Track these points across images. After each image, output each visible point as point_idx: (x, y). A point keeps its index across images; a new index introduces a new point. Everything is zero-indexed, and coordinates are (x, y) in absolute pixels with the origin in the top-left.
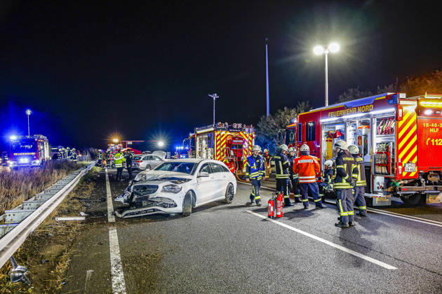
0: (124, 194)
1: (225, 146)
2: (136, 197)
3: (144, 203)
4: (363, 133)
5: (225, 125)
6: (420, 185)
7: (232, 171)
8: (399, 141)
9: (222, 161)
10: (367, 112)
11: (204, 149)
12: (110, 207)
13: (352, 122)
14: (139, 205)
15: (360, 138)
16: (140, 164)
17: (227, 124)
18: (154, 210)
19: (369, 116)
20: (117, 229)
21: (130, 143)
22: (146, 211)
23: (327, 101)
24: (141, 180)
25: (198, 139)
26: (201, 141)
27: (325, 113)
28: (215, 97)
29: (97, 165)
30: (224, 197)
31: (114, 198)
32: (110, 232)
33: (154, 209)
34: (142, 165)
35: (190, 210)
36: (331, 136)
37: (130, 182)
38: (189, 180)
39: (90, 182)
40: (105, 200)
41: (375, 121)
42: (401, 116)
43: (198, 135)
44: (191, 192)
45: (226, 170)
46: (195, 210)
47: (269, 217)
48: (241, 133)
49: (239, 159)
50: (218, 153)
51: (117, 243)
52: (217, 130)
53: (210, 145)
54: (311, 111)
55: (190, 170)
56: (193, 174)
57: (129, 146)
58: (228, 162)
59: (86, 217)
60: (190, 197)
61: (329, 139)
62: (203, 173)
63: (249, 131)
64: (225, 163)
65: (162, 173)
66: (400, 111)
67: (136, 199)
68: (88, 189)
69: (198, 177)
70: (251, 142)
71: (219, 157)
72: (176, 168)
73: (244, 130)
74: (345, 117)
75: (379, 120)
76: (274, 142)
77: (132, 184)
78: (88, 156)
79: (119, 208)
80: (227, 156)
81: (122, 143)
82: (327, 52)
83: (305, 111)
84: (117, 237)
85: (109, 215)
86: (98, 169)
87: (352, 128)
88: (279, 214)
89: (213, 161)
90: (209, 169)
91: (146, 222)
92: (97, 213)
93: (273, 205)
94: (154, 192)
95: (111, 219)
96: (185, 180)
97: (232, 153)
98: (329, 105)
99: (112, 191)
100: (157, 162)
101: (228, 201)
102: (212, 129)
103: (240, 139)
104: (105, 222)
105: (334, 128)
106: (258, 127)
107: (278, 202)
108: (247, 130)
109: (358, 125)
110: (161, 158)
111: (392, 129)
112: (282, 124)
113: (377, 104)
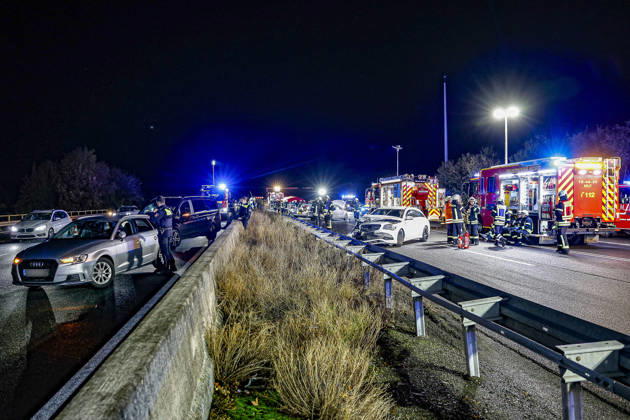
1: (410, 196)
4: (534, 187)
6: (576, 227)
10: (536, 171)
13: (525, 178)
15: (531, 191)
18: (378, 241)
19: (537, 174)
23: (506, 160)
27: (504, 170)
30: (421, 237)
36: (509, 189)
38: (400, 222)
41: (542, 178)
42: (560, 175)
44: (402, 230)
46: (404, 243)
47: (459, 247)
54: (492, 167)
55: (399, 214)
56: (401, 217)
60: (401, 233)
61: (506, 191)
62: (409, 217)
65: (383, 217)
69: (405, 220)
74: (519, 174)
75: (545, 178)
83: (486, 168)
87: (524, 183)
88: (466, 246)
94: (378, 229)
96: (397, 221)
97: (418, 203)
98: (509, 162)
101: (424, 240)
103: (425, 189)
105: (511, 182)
107: (466, 238)
109: (530, 181)
111: (554, 185)
112: (463, 173)
113: (543, 165)
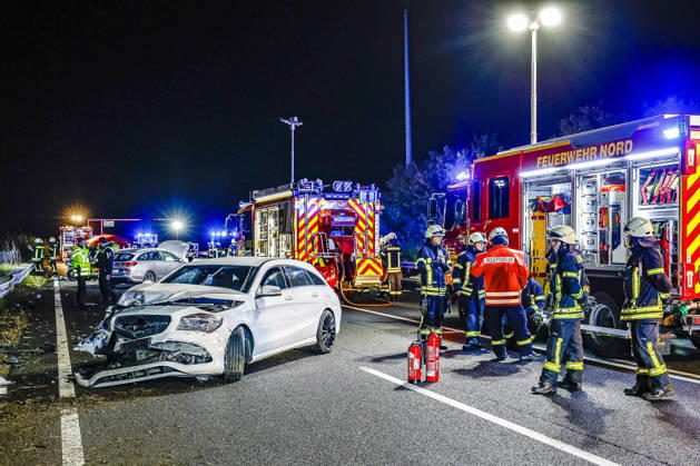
0: (95, 335)
1: (316, 229)
2: (121, 341)
3: (140, 355)
4: (612, 200)
5: (316, 185)
7: (332, 284)
8: (688, 217)
9: (310, 262)
10: (620, 155)
11: (271, 236)
12: (64, 364)
13: (586, 177)
14: (127, 358)
15: (604, 211)
16: (132, 268)
17: (320, 182)
18: (162, 369)
19: (622, 165)
20: (78, 412)
21: (109, 223)
22: (145, 372)
23: (534, 132)
24: (132, 305)
25: (258, 214)
26: (264, 220)
27: (531, 159)
28: (294, 123)
29: (33, 273)
30: (314, 340)
31: (72, 343)
32: (63, 419)
33: (161, 367)
34: (137, 271)
35: (241, 370)
36: (543, 208)
37: (110, 309)
38: (238, 303)
39: (18, 310)
40: (53, 349)
41: (636, 175)
42: (691, 163)
43: (258, 206)
44: (241, 328)
45: (318, 282)
46: (251, 368)
47: (411, 381)
48: (350, 201)
49: (347, 256)
50: (301, 245)
51: (79, 444)
52: (299, 195)
53: (284, 226)
54: (500, 154)
55: (241, 282)
56: (246, 291)
57: (107, 230)
58: (322, 265)
59: (9, 387)
60: (241, 339)
61: (538, 214)
62: (268, 289)
63: (368, 196)
64: (317, 266)
65: (180, 290)
66: (691, 153)
67: (123, 346)
68: (14, 326)
69: (258, 297)
70: (373, 219)
71: (303, 254)
72: (210, 278)
73: (358, 196)
74: (572, 167)
75: (645, 173)
76: (421, 221)
77: (112, 315)
78: (14, 252)
79: (85, 366)
80: (320, 250)
81: (92, 224)
82: (535, 26)
83: (487, 155)
84: (79, 430)
85: (62, 382)
86: (38, 282)
87: (586, 191)
88: (432, 374)
89: (290, 262)
90: (282, 279)
91: (145, 395)
92: (33, 377)
93: (418, 356)
94: (163, 329)
95: (66, 391)
96: (230, 303)
97: (331, 245)
98: (538, 141)
99: (69, 328)
100: (169, 265)
101: (323, 347)
102: (289, 193)
103: (348, 214)
104: (52, 398)
105: (550, 190)
106: (388, 189)
107: (431, 348)
108: (363, 194)
109: (600, 184)
110: (177, 255)
111: (673, 191)
112: (437, 183)
113: (641, 139)
